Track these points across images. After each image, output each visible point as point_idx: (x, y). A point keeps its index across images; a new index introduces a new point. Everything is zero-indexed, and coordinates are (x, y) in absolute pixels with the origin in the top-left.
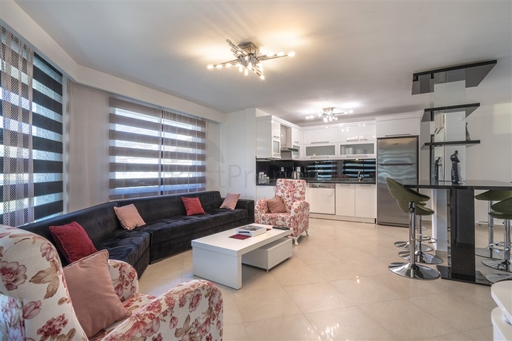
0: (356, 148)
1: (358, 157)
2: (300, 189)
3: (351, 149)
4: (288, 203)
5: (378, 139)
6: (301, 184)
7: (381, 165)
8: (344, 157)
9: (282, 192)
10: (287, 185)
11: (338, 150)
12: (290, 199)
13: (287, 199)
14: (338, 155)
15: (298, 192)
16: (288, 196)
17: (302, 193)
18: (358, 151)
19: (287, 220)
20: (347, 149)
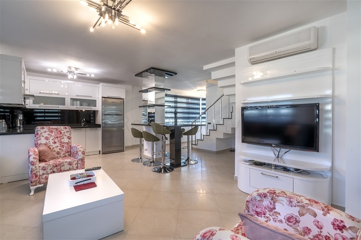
0: (82, 102)
1: (84, 108)
2: (68, 134)
3: (78, 102)
4: (55, 149)
5: (102, 97)
6: (67, 130)
7: (105, 115)
8: (74, 108)
9: (47, 138)
10: (52, 132)
11: (68, 102)
12: (58, 144)
13: (54, 146)
14: (68, 106)
15: (65, 137)
16: (55, 143)
17: (69, 138)
18: (84, 104)
19: (75, 163)
20: (75, 102)
